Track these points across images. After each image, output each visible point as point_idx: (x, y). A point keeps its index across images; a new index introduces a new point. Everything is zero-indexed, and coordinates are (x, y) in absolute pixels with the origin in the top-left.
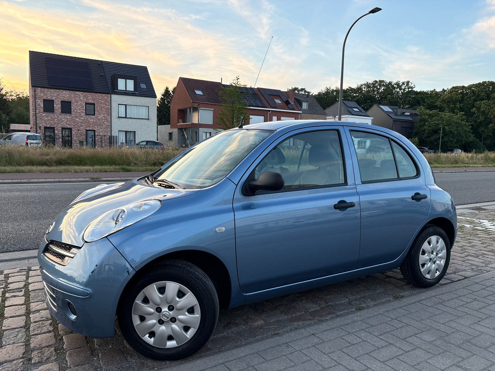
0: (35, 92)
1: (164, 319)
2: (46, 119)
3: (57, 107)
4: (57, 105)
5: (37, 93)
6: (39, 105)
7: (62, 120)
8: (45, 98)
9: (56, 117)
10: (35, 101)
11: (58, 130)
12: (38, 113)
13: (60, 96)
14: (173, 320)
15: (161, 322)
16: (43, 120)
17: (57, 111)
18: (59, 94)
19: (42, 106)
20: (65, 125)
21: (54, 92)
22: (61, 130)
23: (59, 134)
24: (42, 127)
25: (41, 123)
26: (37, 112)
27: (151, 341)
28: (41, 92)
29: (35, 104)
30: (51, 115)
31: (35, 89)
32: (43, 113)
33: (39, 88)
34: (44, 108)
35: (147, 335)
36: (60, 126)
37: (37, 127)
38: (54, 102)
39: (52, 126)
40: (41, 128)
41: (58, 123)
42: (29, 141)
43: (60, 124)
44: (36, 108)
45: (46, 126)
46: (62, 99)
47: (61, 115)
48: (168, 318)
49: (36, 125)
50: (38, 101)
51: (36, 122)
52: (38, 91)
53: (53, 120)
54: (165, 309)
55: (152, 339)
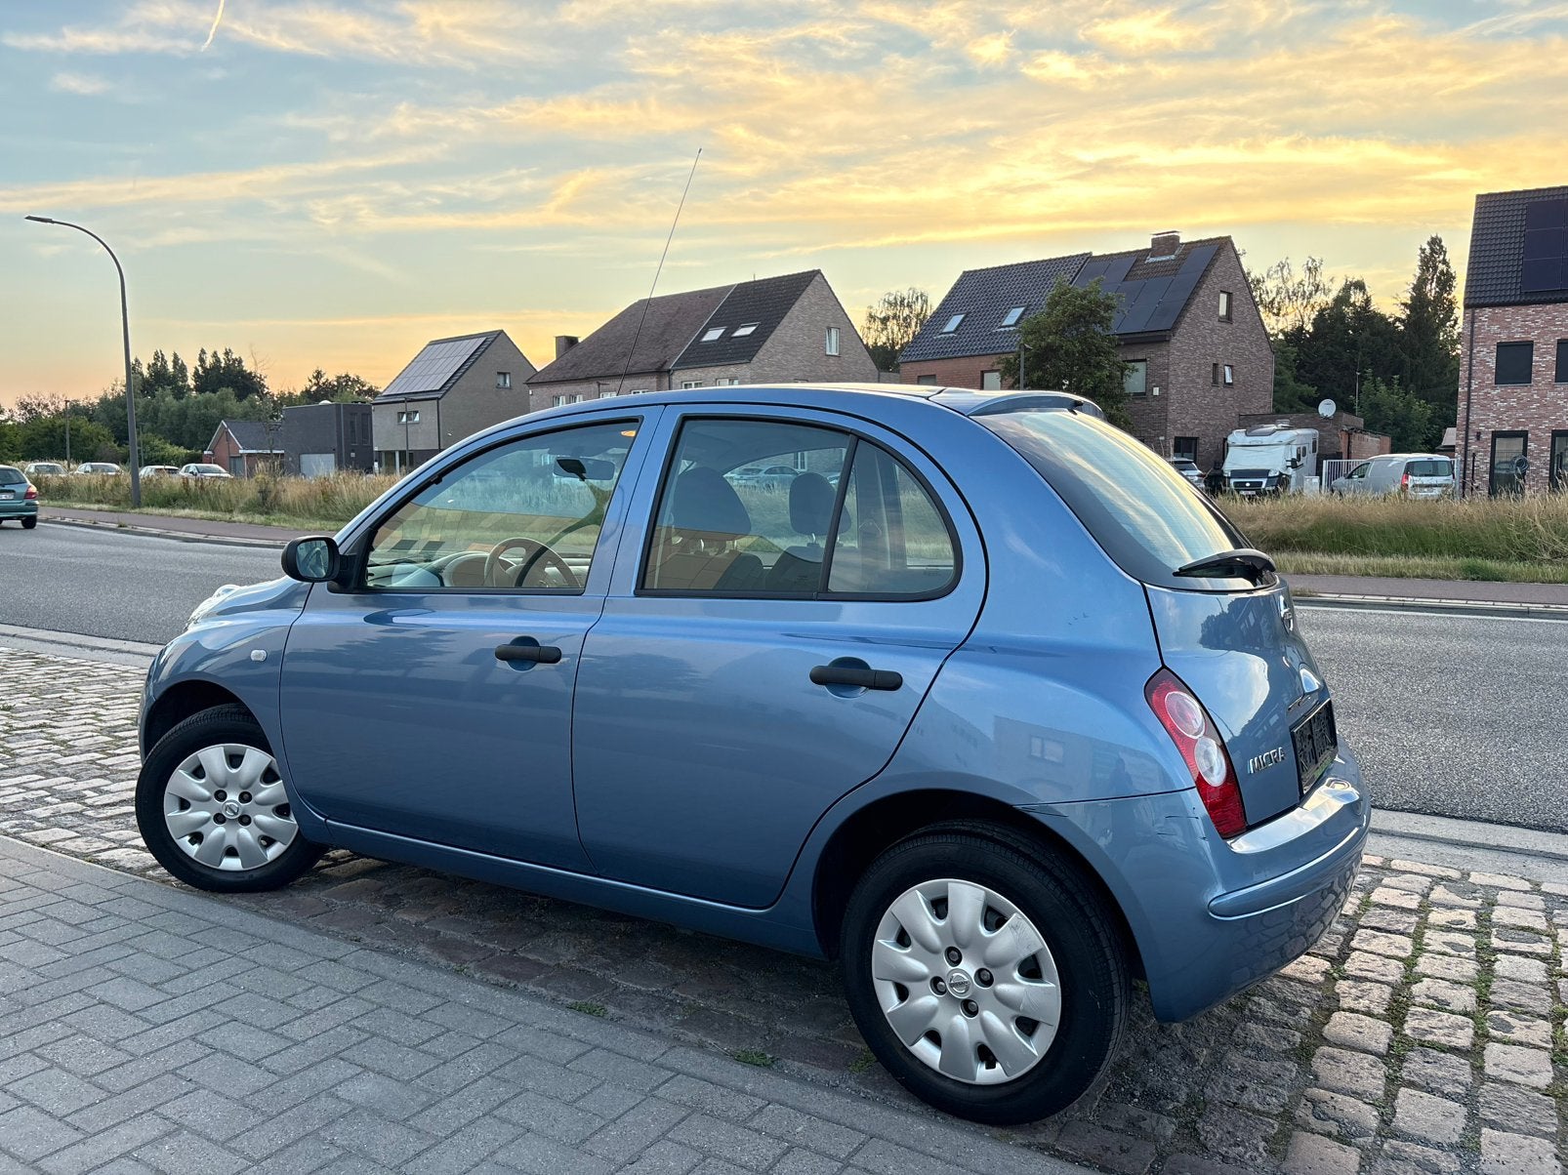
0: (1473, 323)
1: (228, 814)
2: (1501, 407)
3: (1543, 362)
4: (1541, 355)
5: (1479, 327)
6: (1483, 362)
7: (1556, 404)
8: (1504, 337)
9: (1535, 396)
10: (1471, 350)
11: (1538, 439)
12: (1476, 390)
13: (1555, 326)
14: (245, 820)
15: (220, 820)
16: (1490, 410)
17: (1539, 376)
18: (1554, 317)
19: (1493, 366)
20: (1564, 422)
21: (1537, 312)
22: (1550, 440)
23: (1543, 451)
24: (1487, 434)
25: (1482, 421)
26: (1473, 387)
27: (193, 850)
28: (1492, 320)
29: (1471, 359)
30: (1520, 391)
31: (1473, 313)
32: (1494, 389)
33: (1488, 310)
34: (1496, 372)
35: (188, 838)
36: (1546, 424)
37: (1470, 433)
38: (1535, 347)
39: (1520, 428)
40: (1483, 437)
41: (1542, 417)
42: (1412, 480)
43: (1547, 418)
44: (1470, 374)
45: (1498, 428)
46: (1562, 333)
47: (1553, 388)
48: (236, 814)
49: (1467, 427)
50: (1479, 352)
51: (1468, 419)
52: (1483, 319)
53: (1525, 407)
54: (233, 797)
55: (196, 847)
